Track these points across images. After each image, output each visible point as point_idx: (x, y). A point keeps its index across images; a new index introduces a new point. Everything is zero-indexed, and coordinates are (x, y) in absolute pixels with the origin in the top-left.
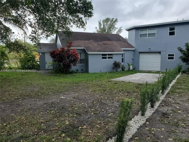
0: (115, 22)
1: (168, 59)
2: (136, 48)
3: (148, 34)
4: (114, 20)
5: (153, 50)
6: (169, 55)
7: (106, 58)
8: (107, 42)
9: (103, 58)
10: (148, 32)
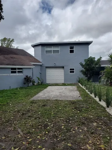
0: (11, 41)
1: (70, 73)
2: (43, 63)
3: (53, 51)
4: (11, 40)
5: (58, 65)
6: (71, 69)
7: (15, 72)
8: (15, 56)
9: (12, 72)
10: (53, 49)
